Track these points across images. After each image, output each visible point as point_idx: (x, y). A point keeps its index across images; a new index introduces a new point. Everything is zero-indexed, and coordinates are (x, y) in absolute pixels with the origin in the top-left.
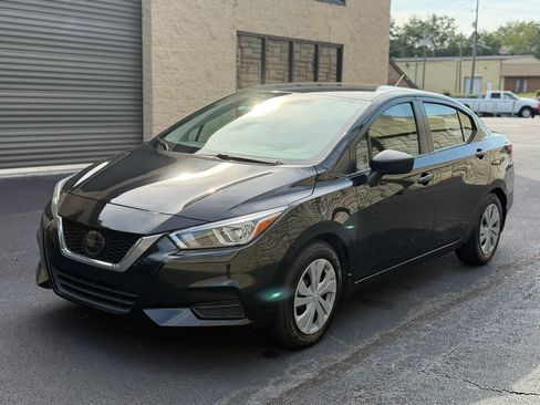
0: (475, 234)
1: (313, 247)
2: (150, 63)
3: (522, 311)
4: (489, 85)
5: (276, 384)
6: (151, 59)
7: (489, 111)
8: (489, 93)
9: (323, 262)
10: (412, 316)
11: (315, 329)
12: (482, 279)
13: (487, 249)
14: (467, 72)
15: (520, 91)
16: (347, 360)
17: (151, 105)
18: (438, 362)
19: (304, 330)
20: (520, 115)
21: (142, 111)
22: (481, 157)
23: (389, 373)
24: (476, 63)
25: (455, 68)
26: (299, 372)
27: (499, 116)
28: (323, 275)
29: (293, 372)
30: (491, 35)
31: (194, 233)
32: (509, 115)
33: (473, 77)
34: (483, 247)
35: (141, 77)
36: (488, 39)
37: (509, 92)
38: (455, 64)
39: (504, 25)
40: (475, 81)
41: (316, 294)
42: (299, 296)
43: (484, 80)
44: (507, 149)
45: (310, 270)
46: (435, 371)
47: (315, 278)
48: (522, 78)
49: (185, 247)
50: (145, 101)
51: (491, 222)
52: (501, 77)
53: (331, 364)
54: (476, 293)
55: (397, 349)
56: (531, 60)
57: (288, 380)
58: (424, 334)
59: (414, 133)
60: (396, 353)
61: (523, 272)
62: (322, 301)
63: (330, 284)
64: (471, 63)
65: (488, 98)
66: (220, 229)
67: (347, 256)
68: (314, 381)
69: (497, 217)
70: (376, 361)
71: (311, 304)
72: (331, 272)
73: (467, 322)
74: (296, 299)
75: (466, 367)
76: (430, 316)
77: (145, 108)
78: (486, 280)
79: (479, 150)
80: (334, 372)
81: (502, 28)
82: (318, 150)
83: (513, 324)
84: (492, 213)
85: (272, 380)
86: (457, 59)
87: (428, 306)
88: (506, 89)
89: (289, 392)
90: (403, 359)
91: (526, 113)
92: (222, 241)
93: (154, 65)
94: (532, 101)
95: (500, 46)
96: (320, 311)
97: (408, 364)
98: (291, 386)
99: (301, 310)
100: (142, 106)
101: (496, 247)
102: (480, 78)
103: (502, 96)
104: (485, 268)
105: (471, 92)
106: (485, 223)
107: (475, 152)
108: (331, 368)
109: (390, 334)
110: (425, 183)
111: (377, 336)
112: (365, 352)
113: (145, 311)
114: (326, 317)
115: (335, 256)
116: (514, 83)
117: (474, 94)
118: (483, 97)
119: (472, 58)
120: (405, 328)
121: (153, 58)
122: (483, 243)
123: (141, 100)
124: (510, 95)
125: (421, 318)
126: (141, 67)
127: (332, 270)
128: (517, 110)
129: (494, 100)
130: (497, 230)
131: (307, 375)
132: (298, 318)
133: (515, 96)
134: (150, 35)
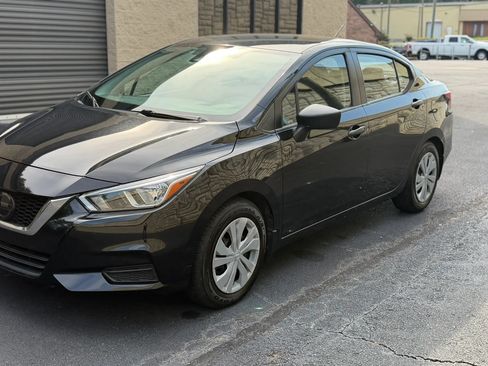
0: (411, 182)
1: (233, 206)
2: (113, 13)
3: (449, 263)
4: (450, 29)
5: (189, 349)
6: (113, 10)
7: (447, 54)
8: (447, 37)
9: (244, 220)
10: (341, 268)
11: (237, 287)
12: (415, 227)
13: (423, 197)
14: (428, 17)
15: (477, 35)
16: (268, 319)
17: (115, 55)
18: (358, 321)
19: (225, 290)
20: (475, 57)
21: (107, 60)
22: (417, 107)
23: (307, 334)
24: (437, 9)
25: (417, 14)
26: (216, 334)
27: (456, 58)
28: (245, 233)
29: (210, 335)
31: (103, 195)
32: (465, 57)
33: (433, 22)
34: (419, 195)
35: (105, 27)
37: (466, 36)
38: (417, 10)
40: (436, 26)
41: (237, 253)
42: (218, 256)
43: (444, 25)
44: (446, 98)
45: (229, 229)
46: (353, 332)
47: (235, 237)
48: (479, 23)
49: (95, 210)
50: (109, 50)
51: (427, 171)
52: (460, 22)
53: (250, 324)
54: (408, 242)
55: (320, 307)
57: (203, 343)
58: (350, 289)
59: (346, 84)
60: (318, 311)
61: (457, 218)
62: (244, 259)
63: (254, 241)
64: (431, 9)
65: (446, 42)
66: (131, 191)
67: (271, 212)
68: (229, 345)
69: (433, 164)
70: (296, 320)
71: (232, 263)
72: (254, 230)
73: (394, 275)
74: (215, 259)
75: (385, 328)
76: (359, 268)
77: (110, 57)
78: (420, 228)
79: (415, 100)
80: (252, 334)
82: (242, 105)
83: (439, 279)
84: (428, 161)
85: (186, 344)
86: (420, 5)
87: (359, 258)
88: (464, 33)
89: (201, 358)
90: (323, 318)
91: (482, 55)
92: (134, 203)
93: (116, 16)
96: (242, 270)
97: (328, 324)
98: (204, 350)
99: (221, 270)
100: (106, 55)
101: (432, 195)
102: (440, 23)
103: (459, 40)
104: (421, 215)
105: (432, 36)
106: (421, 172)
107: (411, 102)
108: (249, 330)
109: (315, 290)
110: (356, 136)
111: (302, 291)
112: (287, 310)
113: (55, 276)
114: (249, 275)
115: (257, 214)
116: (471, 28)
117: (435, 38)
118: (442, 41)
119: (432, 4)
120: (332, 282)
121: (116, 8)
122: (419, 192)
123: (106, 50)
124: (467, 40)
125: (350, 271)
126: (105, 17)
127: (255, 228)
128: (473, 53)
129: (452, 43)
130: (434, 177)
131: (223, 338)
132: (218, 279)
133: (471, 39)
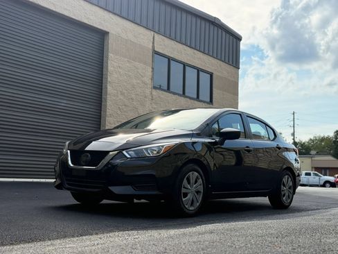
7: (304, 183)
8: (304, 172)
9: (196, 174)
11: (192, 208)
13: (286, 200)
15: (325, 175)
19: (187, 207)
20: (324, 186)
22: (279, 149)
27: (311, 186)
28: (196, 181)
30: (304, 143)
31: (134, 151)
32: (317, 186)
34: (284, 198)
36: (303, 145)
37: (317, 173)
39: (312, 138)
41: (193, 189)
42: (184, 187)
45: (189, 176)
47: (192, 181)
48: (326, 168)
49: (130, 157)
51: (287, 186)
52: (312, 167)
56: (330, 158)
62: (196, 194)
63: (199, 185)
65: (303, 175)
66: (146, 149)
69: (291, 183)
71: (190, 194)
72: (200, 181)
79: (278, 145)
81: (311, 139)
84: (288, 180)
91: (328, 185)
92: (148, 155)
94: (332, 179)
95: (310, 150)
96: (195, 199)
99: (185, 195)
103: (312, 174)
106: (284, 185)
113: (110, 188)
114: (198, 204)
115: (201, 173)
116: (321, 170)
122: (284, 196)
127: (201, 180)
128: (322, 183)
129: (307, 176)
130: (291, 191)
132: (184, 199)
133: (320, 175)
134: (106, 112)
